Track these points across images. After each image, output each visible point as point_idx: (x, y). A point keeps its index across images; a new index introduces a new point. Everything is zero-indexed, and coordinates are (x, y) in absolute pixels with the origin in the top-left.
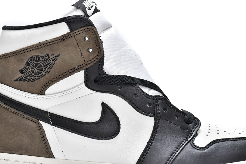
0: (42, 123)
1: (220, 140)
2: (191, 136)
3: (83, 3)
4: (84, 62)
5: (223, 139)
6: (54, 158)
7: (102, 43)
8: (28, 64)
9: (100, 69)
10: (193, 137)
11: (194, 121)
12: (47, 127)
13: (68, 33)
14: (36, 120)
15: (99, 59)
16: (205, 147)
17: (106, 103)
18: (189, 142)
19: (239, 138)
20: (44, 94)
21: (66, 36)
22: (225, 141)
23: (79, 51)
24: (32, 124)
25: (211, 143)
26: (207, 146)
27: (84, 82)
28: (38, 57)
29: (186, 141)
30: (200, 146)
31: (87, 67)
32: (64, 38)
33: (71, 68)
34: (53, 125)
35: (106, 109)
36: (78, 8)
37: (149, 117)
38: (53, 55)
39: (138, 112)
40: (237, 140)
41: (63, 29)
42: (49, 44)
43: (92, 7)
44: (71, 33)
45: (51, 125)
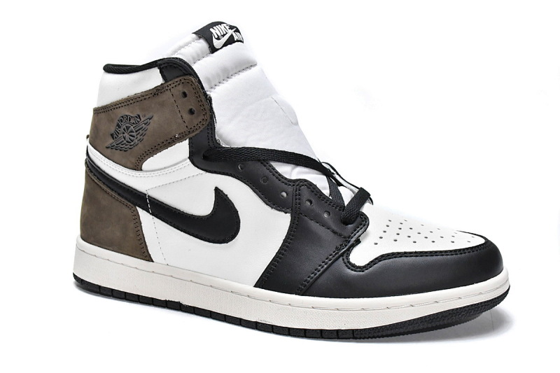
0: (139, 210)
1: (393, 254)
2: (346, 246)
3: (211, 30)
4: (186, 129)
5: (398, 253)
6: (153, 261)
7: (210, 100)
8: (118, 125)
9: (211, 139)
10: (350, 247)
11: (359, 219)
12: (145, 217)
13: (162, 84)
14: (132, 205)
15: (206, 125)
16: (364, 267)
17: (221, 189)
18: (342, 255)
19: (426, 252)
20: (141, 170)
21: (159, 88)
22: (401, 257)
23: (178, 112)
24: (126, 211)
25: (376, 259)
26: (368, 264)
27: (189, 158)
28: (128, 118)
29: (336, 254)
30: (357, 264)
31: (191, 135)
32: (157, 91)
33: (170, 137)
34: (152, 214)
35: (220, 196)
36: (200, 38)
37: (283, 213)
38: (145, 116)
39: (267, 204)
40: (421, 256)
41: (154, 79)
42: (138, 99)
43: (224, 36)
44: (166, 85)
45: (150, 214)
